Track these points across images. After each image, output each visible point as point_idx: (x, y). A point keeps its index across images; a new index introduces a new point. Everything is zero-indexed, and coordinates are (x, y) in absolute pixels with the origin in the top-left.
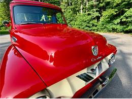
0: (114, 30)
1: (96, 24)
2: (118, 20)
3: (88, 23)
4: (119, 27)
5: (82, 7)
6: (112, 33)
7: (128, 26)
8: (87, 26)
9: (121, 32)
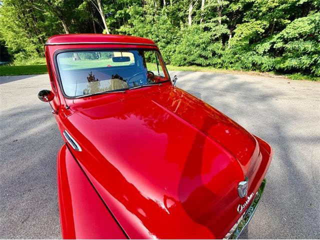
0: (256, 67)
1: (220, 52)
2: (267, 46)
3: (204, 49)
4: (267, 61)
5: (191, 10)
6: (251, 72)
7: (285, 58)
8: (201, 56)
9: (270, 70)
